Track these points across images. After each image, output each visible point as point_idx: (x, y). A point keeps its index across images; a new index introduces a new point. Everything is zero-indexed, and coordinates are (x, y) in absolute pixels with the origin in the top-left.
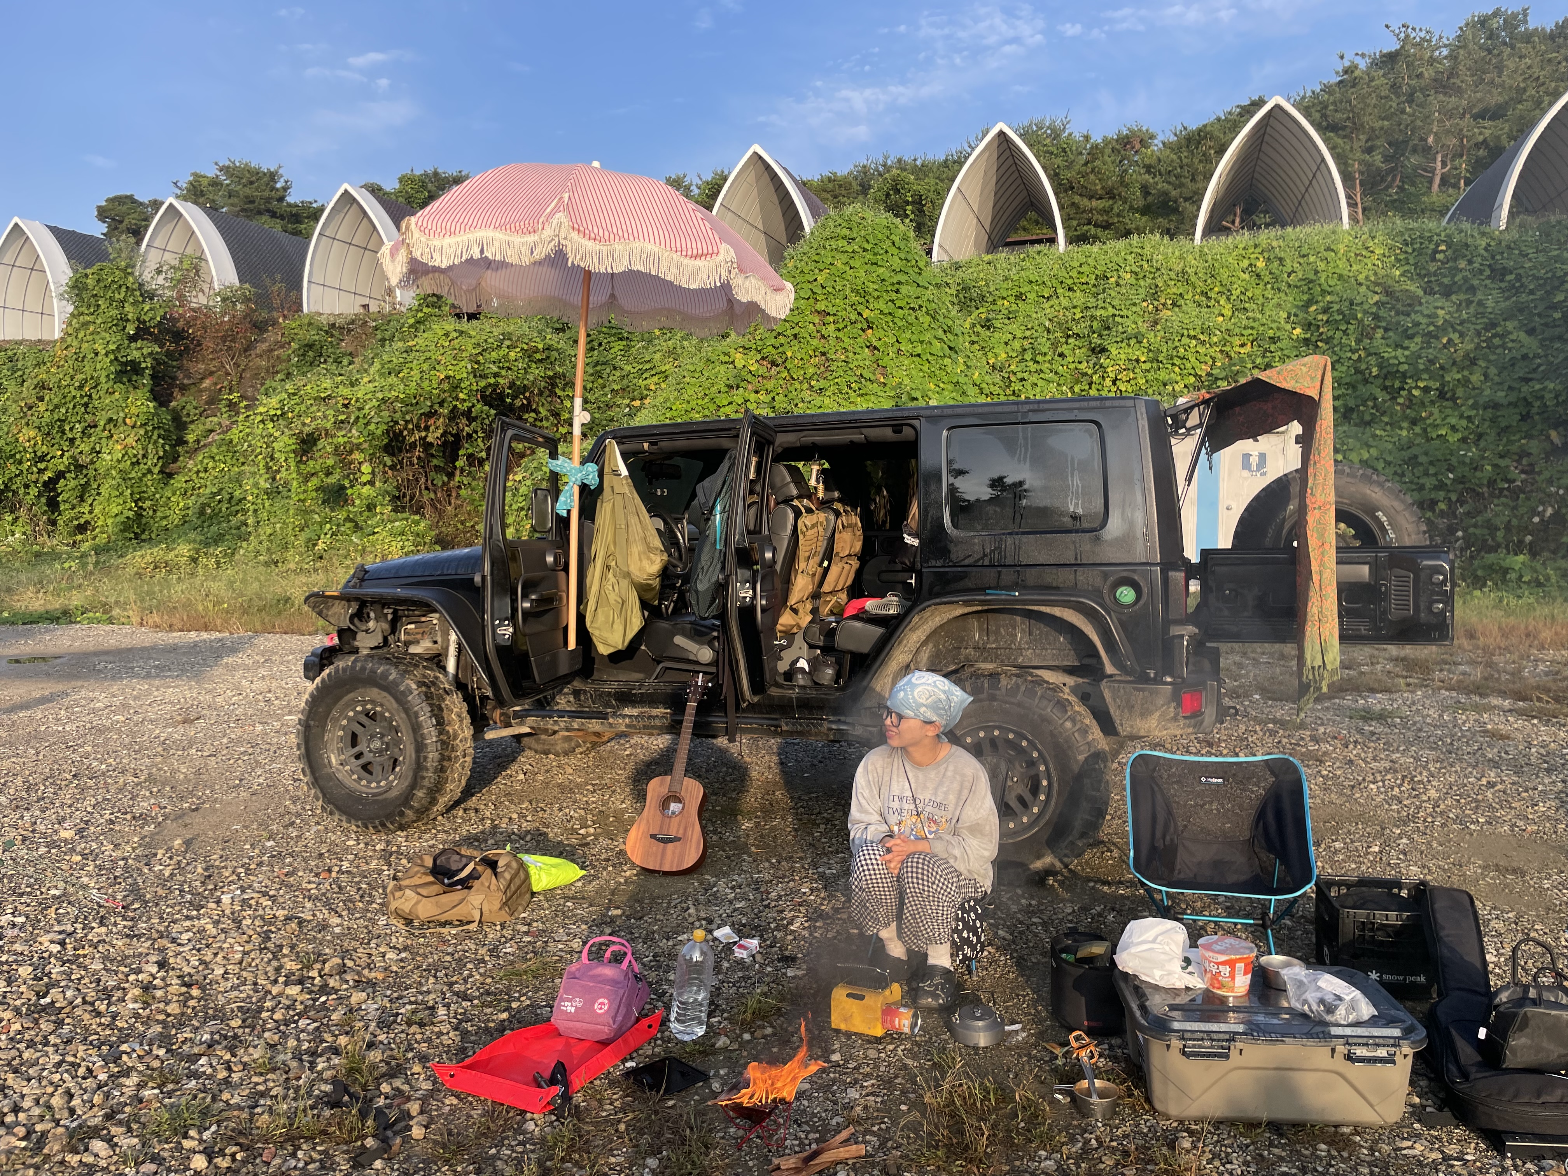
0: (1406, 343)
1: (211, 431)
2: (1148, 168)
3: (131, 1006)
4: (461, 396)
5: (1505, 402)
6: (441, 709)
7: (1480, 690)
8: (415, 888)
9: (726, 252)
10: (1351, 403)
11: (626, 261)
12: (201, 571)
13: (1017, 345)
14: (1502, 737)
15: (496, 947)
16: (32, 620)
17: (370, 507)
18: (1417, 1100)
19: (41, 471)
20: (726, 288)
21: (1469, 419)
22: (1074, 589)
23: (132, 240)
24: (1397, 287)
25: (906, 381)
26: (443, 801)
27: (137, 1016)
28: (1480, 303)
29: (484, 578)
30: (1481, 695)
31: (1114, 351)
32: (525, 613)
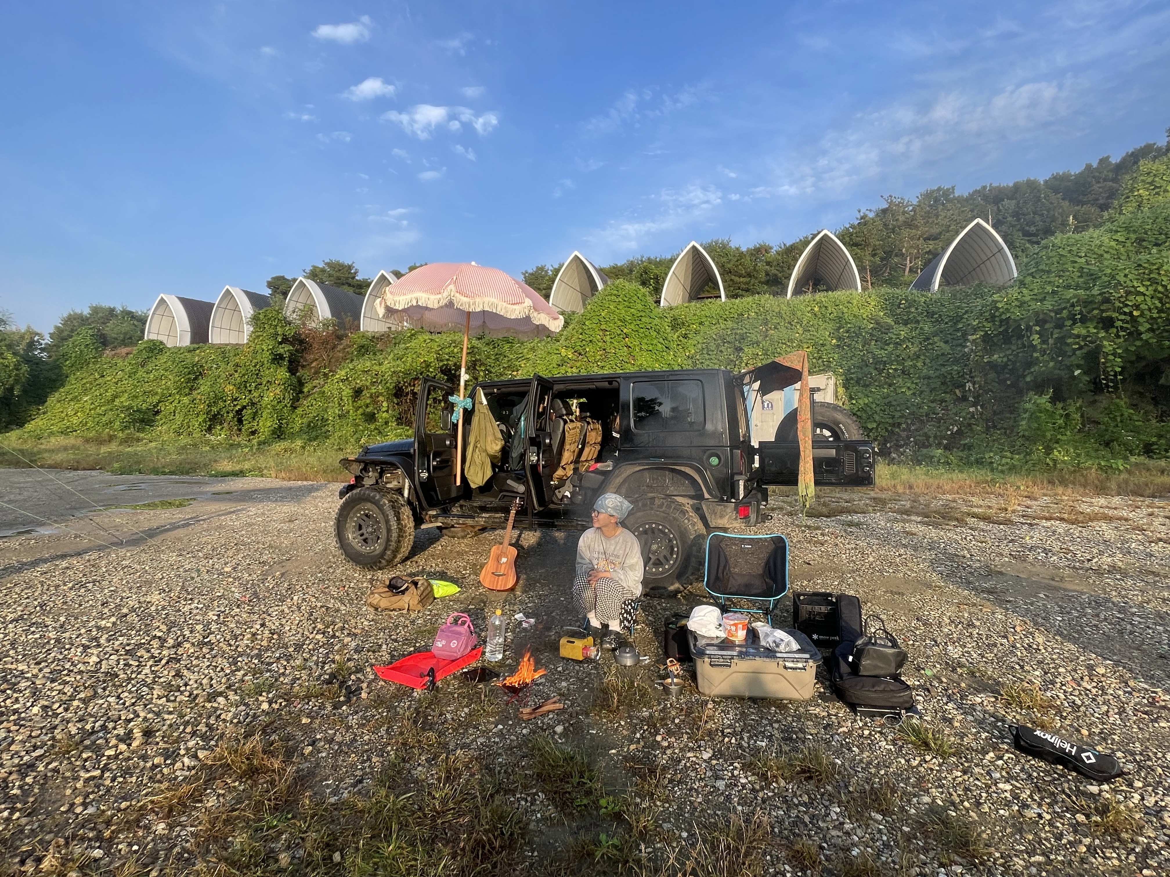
0: (886, 347)
1: (315, 387)
2: (768, 263)
3: (245, 642)
4: (431, 370)
5: (934, 376)
6: (399, 513)
7: (907, 512)
8: (379, 593)
9: (528, 302)
10: (860, 376)
11: (481, 307)
12: (306, 453)
13: (699, 346)
14: (912, 534)
15: (414, 621)
16: (225, 475)
17: (386, 423)
18: (822, 690)
19: (235, 406)
20: (528, 318)
21: (916, 384)
22: (690, 458)
23: (282, 297)
24: (882, 321)
25: (645, 363)
26: (399, 557)
27: (247, 646)
28: (921, 329)
29: (415, 450)
30: (908, 515)
31: (746, 350)
32: (434, 466)
